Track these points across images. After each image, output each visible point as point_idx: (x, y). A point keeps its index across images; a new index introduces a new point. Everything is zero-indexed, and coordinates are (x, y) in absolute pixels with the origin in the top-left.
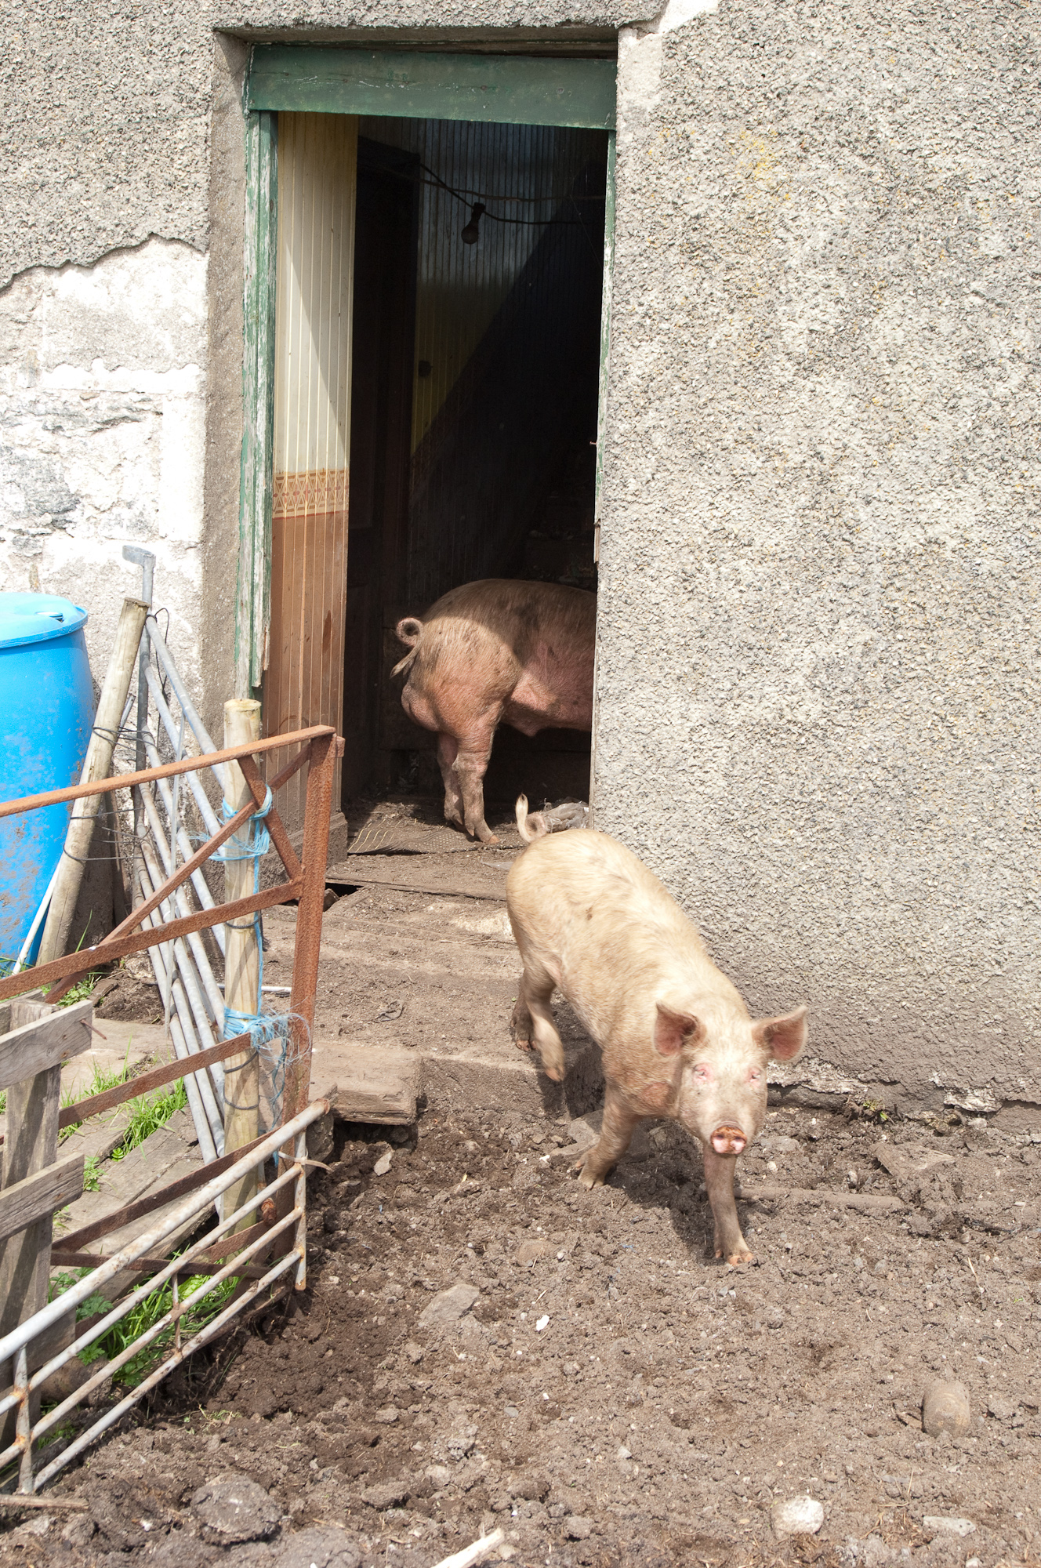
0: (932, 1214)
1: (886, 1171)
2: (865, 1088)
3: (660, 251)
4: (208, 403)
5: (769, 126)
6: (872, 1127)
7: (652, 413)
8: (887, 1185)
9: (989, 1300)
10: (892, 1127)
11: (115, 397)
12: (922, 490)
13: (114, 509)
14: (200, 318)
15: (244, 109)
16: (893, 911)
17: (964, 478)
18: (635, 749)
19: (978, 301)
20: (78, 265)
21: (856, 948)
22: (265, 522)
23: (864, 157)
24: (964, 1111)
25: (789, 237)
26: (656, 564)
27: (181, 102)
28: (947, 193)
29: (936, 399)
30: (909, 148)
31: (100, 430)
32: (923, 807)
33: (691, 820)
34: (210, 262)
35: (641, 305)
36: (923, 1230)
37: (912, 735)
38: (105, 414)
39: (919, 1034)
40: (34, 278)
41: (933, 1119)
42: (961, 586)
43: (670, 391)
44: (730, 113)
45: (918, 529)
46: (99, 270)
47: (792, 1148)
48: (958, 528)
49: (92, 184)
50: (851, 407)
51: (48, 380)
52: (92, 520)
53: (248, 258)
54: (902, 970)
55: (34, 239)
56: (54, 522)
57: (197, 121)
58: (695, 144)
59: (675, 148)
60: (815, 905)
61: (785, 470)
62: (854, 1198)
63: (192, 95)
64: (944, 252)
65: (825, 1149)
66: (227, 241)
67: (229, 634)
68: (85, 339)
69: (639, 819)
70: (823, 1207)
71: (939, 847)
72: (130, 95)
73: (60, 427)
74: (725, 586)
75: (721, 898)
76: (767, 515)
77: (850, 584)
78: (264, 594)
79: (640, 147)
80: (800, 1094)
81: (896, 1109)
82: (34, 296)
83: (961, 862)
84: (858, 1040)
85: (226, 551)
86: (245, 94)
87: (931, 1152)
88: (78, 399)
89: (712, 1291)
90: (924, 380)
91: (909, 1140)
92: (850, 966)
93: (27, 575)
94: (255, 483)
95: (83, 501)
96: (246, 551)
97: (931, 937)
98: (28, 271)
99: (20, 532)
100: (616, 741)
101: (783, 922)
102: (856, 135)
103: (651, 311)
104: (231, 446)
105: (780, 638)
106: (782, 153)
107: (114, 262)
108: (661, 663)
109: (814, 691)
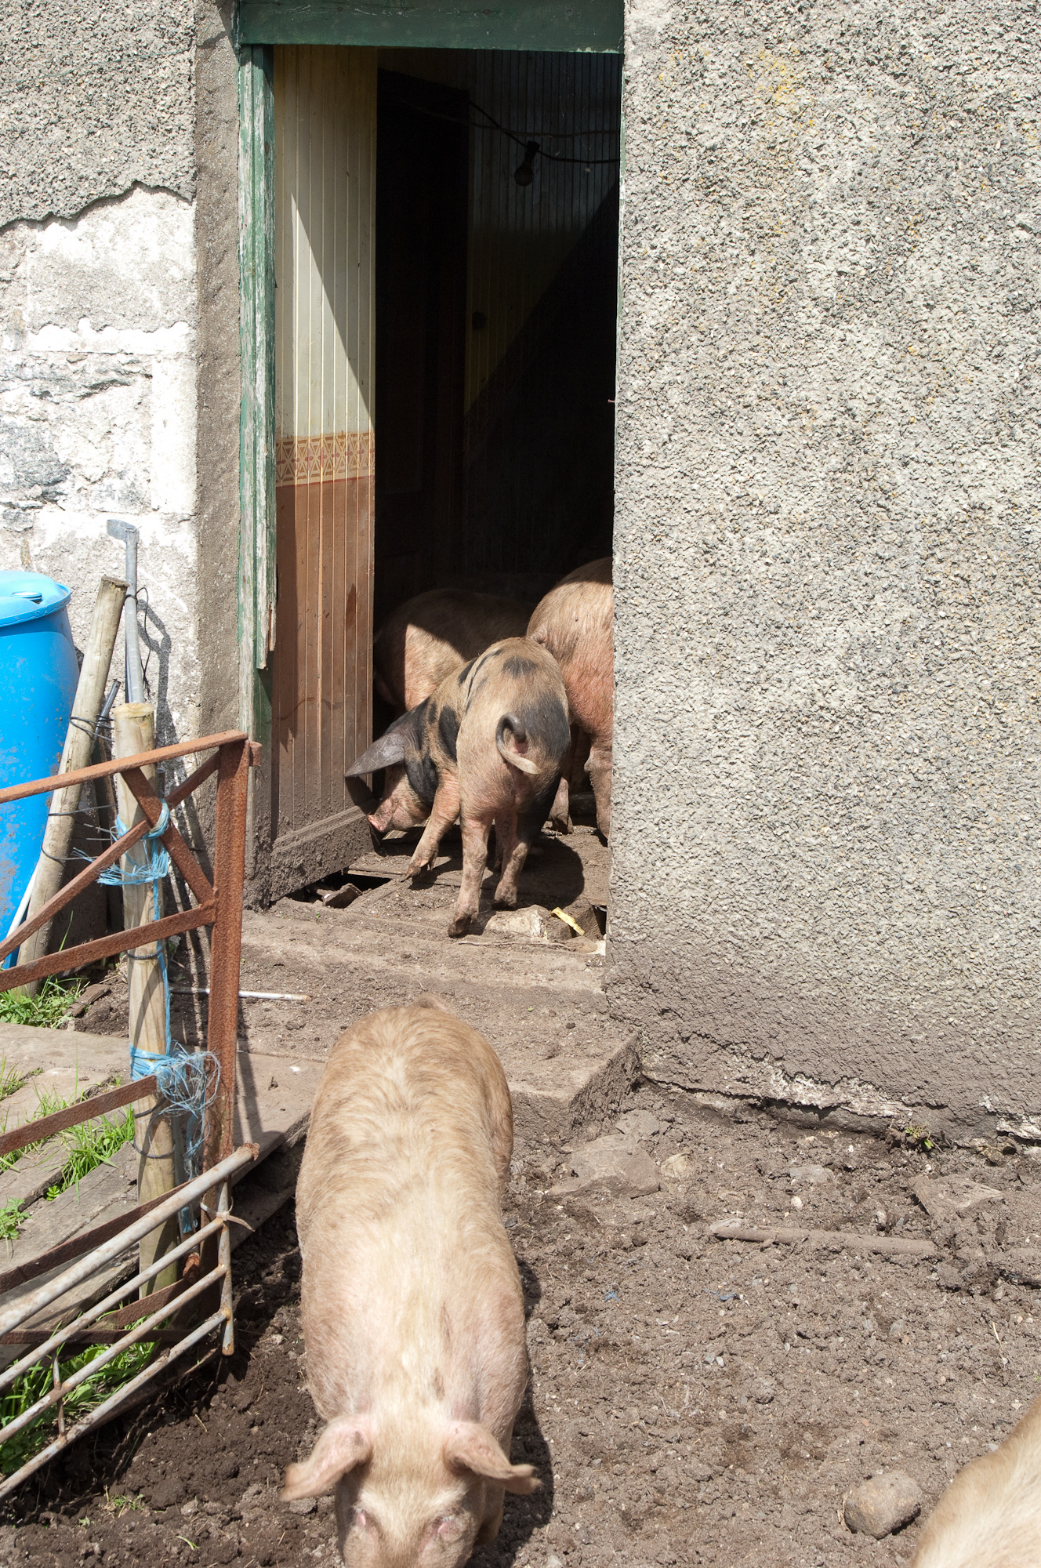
0: (965, 1263)
1: (923, 1209)
2: (910, 1112)
3: (673, 187)
4: (198, 364)
5: (791, 43)
6: (916, 1156)
7: (667, 368)
8: (920, 1227)
9: (1012, 1372)
10: (939, 1156)
11: (103, 359)
12: (964, 449)
13: (105, 480)
14: (189, 272)
15: (233, 43)
16: (938, 918)
17: (1011, 436)
18: (655, 737)
19: (1024, 235)
20: (62, 218)
21: (900, 957)
22: (267, 491)
23: (896, 76)
24: (1018, 1139)
25: (815, 168)
26: (675, 534)
27: (163, 36)
28: (989, 113)
29: (979, 346)
30: (945, 64)
31: (89, 395)
32: (970, 803)
33: (716, 816)
34: (197, 211)
35: (653, 247)
36: (952, 1283)
37: (958, 722)
38: (93, 378)
39: (968, 1053)
40: (16, 233)
41: (985, 1147)
42: (1009, 556)
43: (687, 343)
44: (747, 30)
45: (962, 493)
46: (83, 223)
47: (823, 1180)
48: (1005, 491)
49: (73, 130)
50: (885, 357)
51: (37, 343)
52: (83, 492)
53: (243, 207)
54: (948, 982)
55: (14, 191)
56: (44, 494)
57: (179, 57)
58: (710, 67)
59: (688, 71)
60: (852, 910)
61: (814, 429)
62: (882, 1242)
63: (173, 29)
64: (986, 181)
65: (862, 1179)
66: (217, 187)
67: (231, 613)
68: (70, 297)
69: (661, 814)
70: (844, 1252)
71: (988, 847)
72: (110, 32)
73: (47, 393)
74: (750, 557)
75: (750, 902)
76: (795, 479)
77: (886, 555)
78: (268, 570)
79: (649, 71)
80: (839, 1116)
81: (943, 1135)
82: (18, 252)
83: (1012, 865)
84: (901, 1059)
85: (225, 524)
86: (236, 26)
87: (977, 1186)
88: (64, 361)
89: (698, 1358)
90: (966, 325)
91: (956, 1171)
92: (891, 977)
93: (18, 551)
94: (255, 449)
95: (73, 471)
96: (247, 523)
97: (980, 947)
98: (11, 225)
99: (10, 505)
100: (634, 730)
101: (817, 929)
102: (886, 51)
103: (664, 255)
104: (227, 409)
105: (810, 615)
106: (804, 74)
107: (100, 212)
108: (682, 644)
109: (848, 675)
